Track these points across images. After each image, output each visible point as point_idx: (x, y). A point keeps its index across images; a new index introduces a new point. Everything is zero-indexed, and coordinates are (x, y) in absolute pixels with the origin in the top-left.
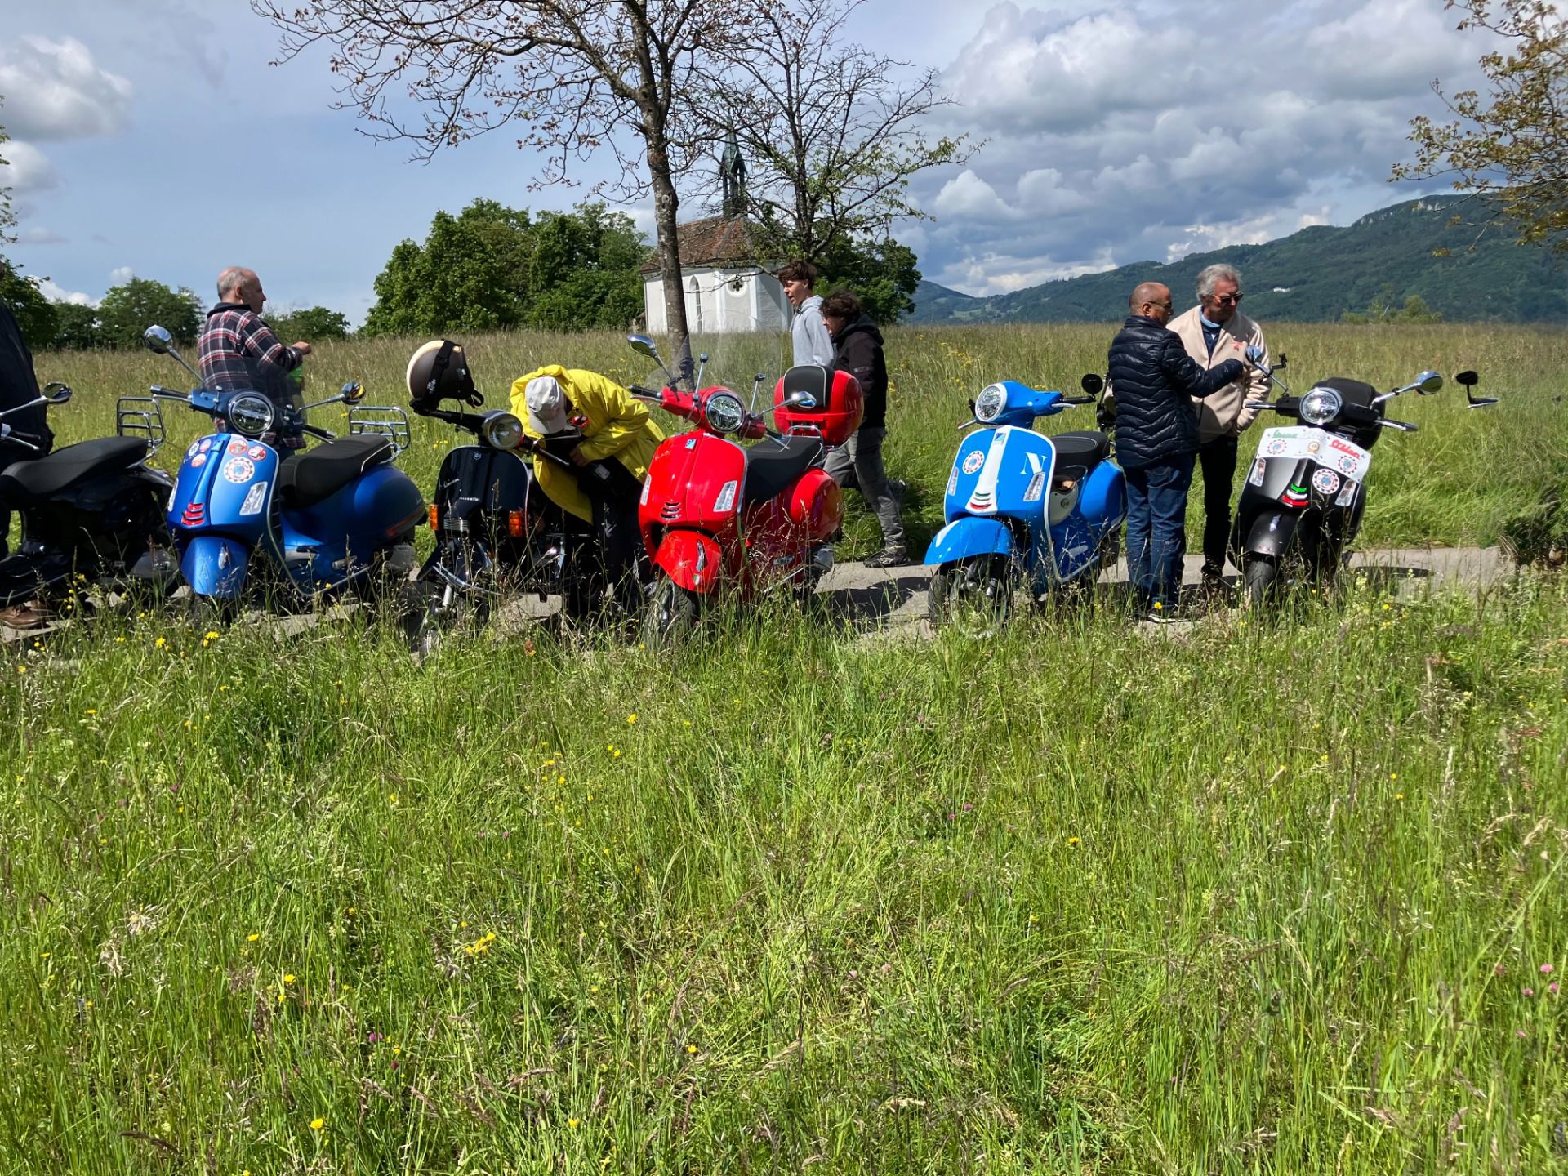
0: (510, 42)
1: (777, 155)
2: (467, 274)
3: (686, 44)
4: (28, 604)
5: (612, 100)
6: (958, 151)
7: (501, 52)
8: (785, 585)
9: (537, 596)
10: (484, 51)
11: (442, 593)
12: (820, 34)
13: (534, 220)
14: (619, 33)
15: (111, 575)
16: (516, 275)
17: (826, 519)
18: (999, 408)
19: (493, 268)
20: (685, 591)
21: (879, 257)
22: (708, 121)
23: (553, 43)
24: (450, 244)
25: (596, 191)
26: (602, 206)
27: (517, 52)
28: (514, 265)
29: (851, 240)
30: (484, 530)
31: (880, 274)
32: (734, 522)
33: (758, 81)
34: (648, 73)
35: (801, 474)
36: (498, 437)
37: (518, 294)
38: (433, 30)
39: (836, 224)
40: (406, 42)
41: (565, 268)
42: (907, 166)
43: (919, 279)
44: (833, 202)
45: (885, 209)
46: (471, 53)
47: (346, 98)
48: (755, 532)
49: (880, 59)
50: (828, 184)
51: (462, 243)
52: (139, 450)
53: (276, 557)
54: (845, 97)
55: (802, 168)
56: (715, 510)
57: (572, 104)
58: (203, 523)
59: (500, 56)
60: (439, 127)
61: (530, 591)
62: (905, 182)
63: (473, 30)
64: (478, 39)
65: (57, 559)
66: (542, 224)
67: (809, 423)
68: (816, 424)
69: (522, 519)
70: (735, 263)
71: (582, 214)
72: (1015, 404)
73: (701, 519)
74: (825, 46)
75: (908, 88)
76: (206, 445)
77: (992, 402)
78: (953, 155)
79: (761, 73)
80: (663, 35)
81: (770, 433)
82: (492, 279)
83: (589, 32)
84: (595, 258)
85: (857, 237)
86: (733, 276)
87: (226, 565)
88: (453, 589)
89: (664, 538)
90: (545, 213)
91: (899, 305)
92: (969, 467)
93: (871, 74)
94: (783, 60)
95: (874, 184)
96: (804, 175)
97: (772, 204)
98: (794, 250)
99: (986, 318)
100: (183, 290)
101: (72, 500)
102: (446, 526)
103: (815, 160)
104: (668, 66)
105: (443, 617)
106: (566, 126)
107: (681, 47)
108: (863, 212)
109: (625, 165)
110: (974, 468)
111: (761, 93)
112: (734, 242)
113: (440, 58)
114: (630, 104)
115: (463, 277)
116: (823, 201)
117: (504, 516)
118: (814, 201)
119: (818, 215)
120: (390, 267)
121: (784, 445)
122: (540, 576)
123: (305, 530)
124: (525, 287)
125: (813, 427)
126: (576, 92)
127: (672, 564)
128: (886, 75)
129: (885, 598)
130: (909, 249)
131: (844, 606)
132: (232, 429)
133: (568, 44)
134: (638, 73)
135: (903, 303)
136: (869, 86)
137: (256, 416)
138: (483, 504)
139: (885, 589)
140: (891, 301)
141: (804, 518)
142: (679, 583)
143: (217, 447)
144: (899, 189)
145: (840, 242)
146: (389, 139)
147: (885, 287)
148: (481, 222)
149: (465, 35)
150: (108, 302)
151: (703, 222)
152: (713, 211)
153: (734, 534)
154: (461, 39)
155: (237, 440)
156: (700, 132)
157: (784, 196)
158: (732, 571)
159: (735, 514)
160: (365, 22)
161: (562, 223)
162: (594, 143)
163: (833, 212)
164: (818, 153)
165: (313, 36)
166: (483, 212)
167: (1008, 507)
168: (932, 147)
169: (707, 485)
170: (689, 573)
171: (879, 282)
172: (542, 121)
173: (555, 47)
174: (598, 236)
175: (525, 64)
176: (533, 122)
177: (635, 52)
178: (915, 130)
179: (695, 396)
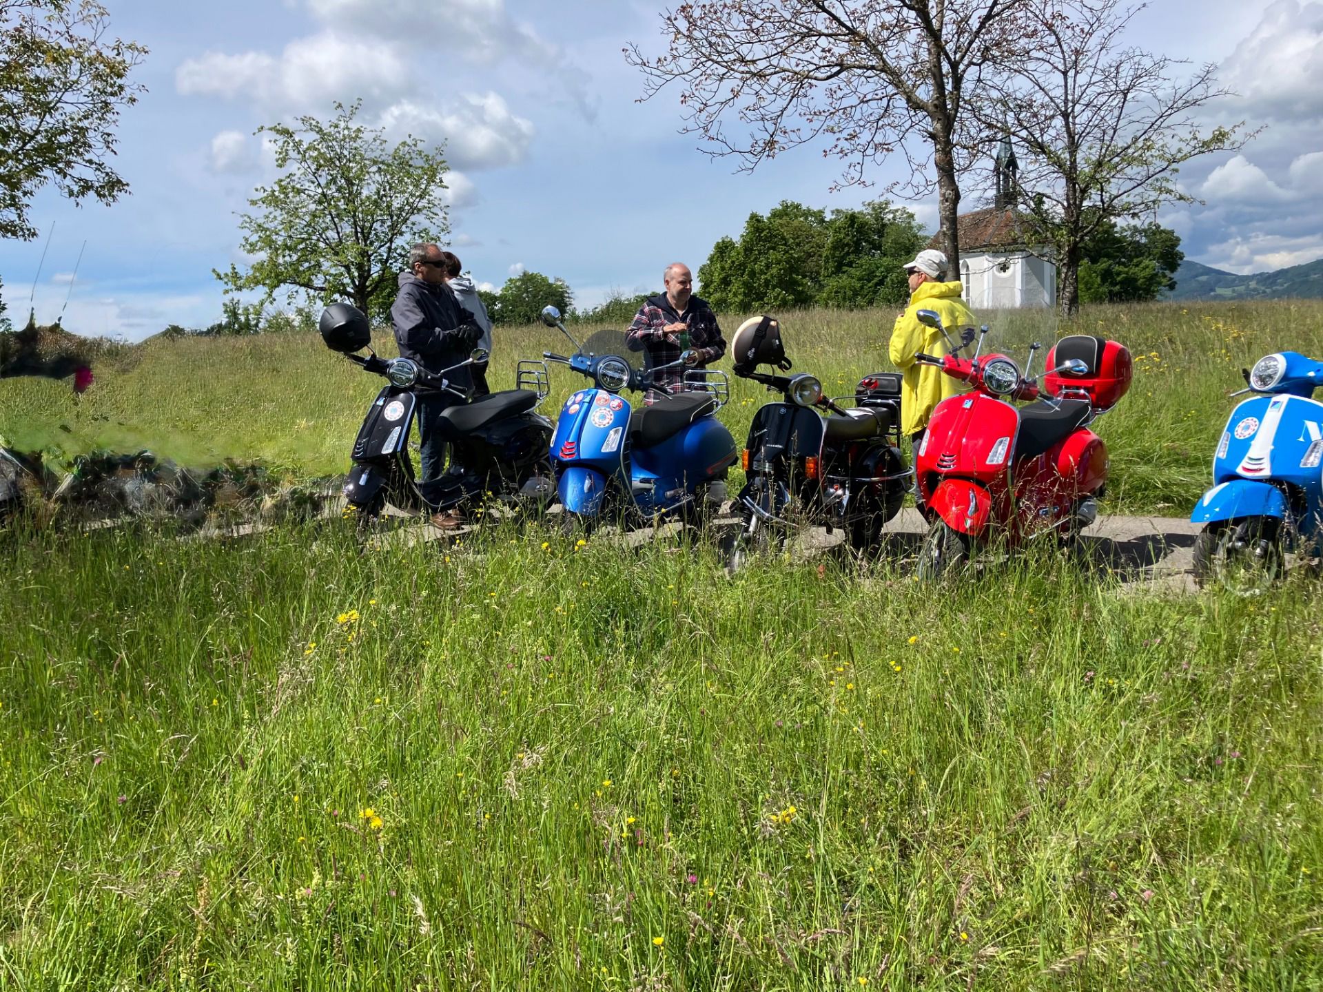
0: (822, 70)
1: (1050, 152)
2: (772, 263)
3: (974, 60)
4: (450, 512)
5: (906, 112)
6: (1232, 139)
7: (816, 79)
8: (1050, 534)
9: (824, 529)
10: (801, 79)
11: (748, 521)
12: (1099, 40)
13: (828, 217)
14: (915, 56)
15: (509, 494)
16: (811, 263)
17: (1091, 475)
18: (1277, 377)
19: (792, 258)
20: (957, 533)
21: (1144, 240)
22: (990, 126)
23: (860, 67)
24: (759, 239)
25: (889, 190)
26: (887, 203)
27: (829, 78)
28: (809, 255)
29: (1115, 225)
30: (784, 472)
31: (1142, 255)
32: (1005, 474)
33: (1037, 88)
34: (940, 87)
35: (1068, 433)
36: (801, 396)
37: (812, 279)
38: (762, 65)
39: (1104, 210)
40: (738, 75)
41: (852, 257)
42: (1179, 156)
43: (1181, 259)
44: (1102, 190)
45: (1153, 195)
46: (790, 81)
47: (691, 124)
48: (1026, 483)
49: (1157, 59)
50: (1098, 176)
51: (769, 239)
52: (531, 400)
53: (626, 487)
54: (1121, 96)
55: (1074, 162)
56: (988, 462)
57: (872, 118)
58: (575, 457)
59: (813, 82)
60: (761, 143)
61: (820, 525)
62: (1176, 170)
63: (793, 62)
64: (797, 70)
65: (472, 479)
66: (836, 220)
67: (1078, 388)
68: (1086, 389)
69: (816, 464)
70: (1004, 248)
71: (870, 210)
72: (1295, 374)
73: (975, 471)
74: (1104, 51)
75: (1183, 84)
76: (580, 397)
77: (1269, 372)
78: (1227, 143)
79: (1040, 81)
80: (955, 53)
81: (1042, 396)
82: (791, 267)
83: (890, 55)
84: (878, 247)
85: (1121, 222)
86: (1002, 259)
87: (590, 489)
88: (758, 519)
89: (940, 485)
90: (838, 211)
91: (1160, 283)
92: (1241, 432)
93: (1148, 73)
94: (1061, 67)
95: (1144, 173)
96: (1075, 169)
97: (1044, 195)
98: (1062, 236)
99: (1251, 294)
100: (558, 280)
101: (484, 436)
102: (755, 468)
103: (1087, 154)
104: (958, 81)
105: (748, 541)
106: (865, 137)
107: (971, 63)
108: (1131, 199)
109: (914, 167)
110: (1247, 434)
111: (1039, 98)
112: (1005, 231)
113: (766, 87)
114: (921, 114)
115: (768, 266)
116: (1093, 191)
117: (801, 461)
118: (1083, 191)
119: (1086, 203)
120: (711, 259)
121: (1056, 405)
122: (829, 512)
123: (647, 466)
124: (818, 273)
125: (1082, 391)
126: (875, 108)
127: (946, 510)
128: (1163, 73)
129: (1149, 552)
130: (1172, 232)
131: (1107, 555)
132: (598, 386)
133: (873, 68)
134: (931, 88)
135: (1165, 281)
136: (1145, 84)
137: (617, 375)
138: (785, 452)
139: (1150, 543)
140: (1152, 279)
141: (1073, 473)
142: (952, 526)
143: (588, 399)
144: (1169, 177)
145: (1106, 227)
146: (723, 155)
147: (1147, 267)
148: (784, 220)
149: (787, 67)
150: (505, 289)
151: (978, 213)
152: (987, 204)
153: (1004, 483)
154: (784, 71)
155: (602, 394)
156: (983, 135)
157: (1055, 189)
158: (1002, 517)
159: (1006, 467)
160: (710, 63)
161: (852, 218)
162: (888, 150)
163: (1102, 201)
164: (1090, 148)
165: (669, 77)
166: (788, 212)
167: (1281, 472)
168: (1206, 135)
169: (981, 442)
170: (961, 518)
171: (1141, 262)
172: (845, 134)
173: (860, 71)
174: (882, 229)
175: (834, 87)
176: (838, 135)
177: (929, 70)
178: (1189, 122)
179: (975, 362)
